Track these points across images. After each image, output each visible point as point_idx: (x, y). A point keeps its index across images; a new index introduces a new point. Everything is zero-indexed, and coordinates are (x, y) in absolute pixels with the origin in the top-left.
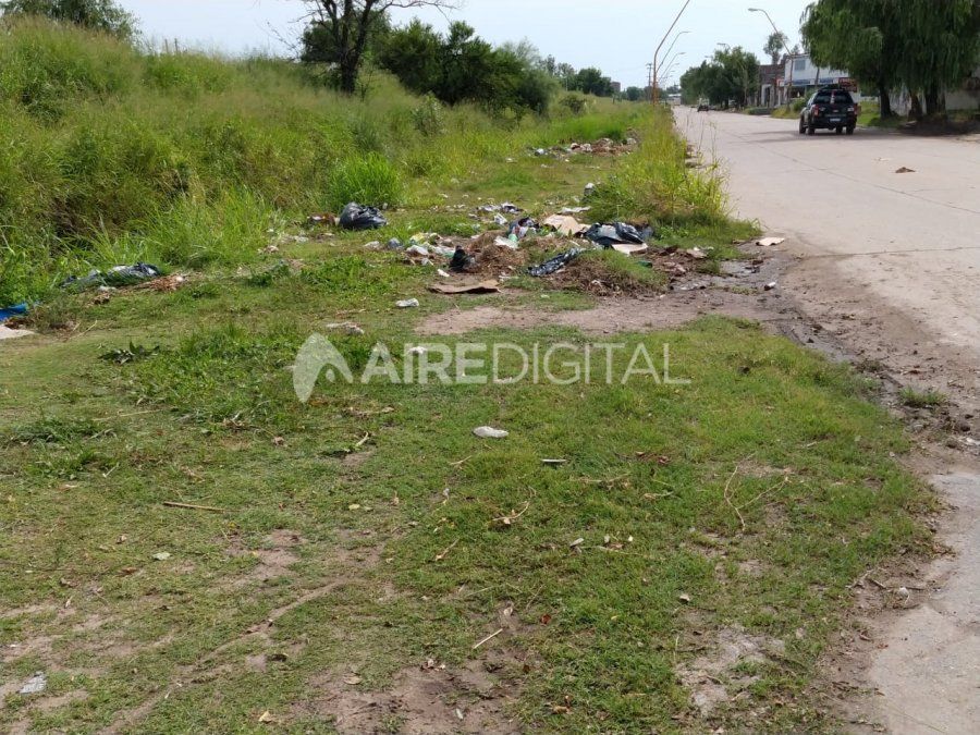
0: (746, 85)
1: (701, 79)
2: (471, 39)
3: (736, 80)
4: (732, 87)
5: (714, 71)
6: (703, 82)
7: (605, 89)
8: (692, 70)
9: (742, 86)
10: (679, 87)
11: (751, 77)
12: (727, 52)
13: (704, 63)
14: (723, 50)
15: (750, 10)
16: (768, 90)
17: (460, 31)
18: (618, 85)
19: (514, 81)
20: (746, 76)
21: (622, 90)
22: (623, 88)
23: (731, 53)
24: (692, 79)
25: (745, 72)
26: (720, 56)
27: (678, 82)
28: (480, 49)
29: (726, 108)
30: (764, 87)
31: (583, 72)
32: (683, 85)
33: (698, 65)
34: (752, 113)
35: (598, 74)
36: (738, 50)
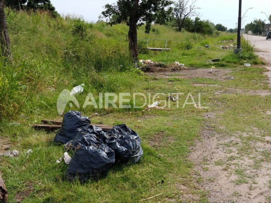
0: (262, 29)
1: (250, 27)
2: (200, 20)
3: (259, 28)
4: (258, 29)
5: (254, 25)
6: (251, 28)
7: (224, 29)
8: (248, 24)
9: (261, 29)
10: (245, 29)
11: (263, 27)
12: (257, 20)
13: (251, 23)
14: (256, 20)
15: (261, 12)
16: (267, 30)
17: (197, 19)
18: (226, 28)
19: (208, 29)
20: (262, 27)
21: (228, 30)
22: (228, 29)
23: (258, 20)
24: (248, 27)
25: (262, 26)
26: (255, 21)
27: (244, 27)
28: (201, 22)
29: (257, 35)
30: (266, 30)
31: (217, 25)
32: (246, 28)
33: (250, 23)
34: (263, 36)
35: (222, 25)
36: (260, 20)
